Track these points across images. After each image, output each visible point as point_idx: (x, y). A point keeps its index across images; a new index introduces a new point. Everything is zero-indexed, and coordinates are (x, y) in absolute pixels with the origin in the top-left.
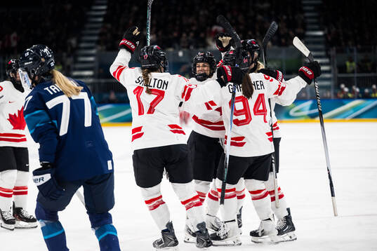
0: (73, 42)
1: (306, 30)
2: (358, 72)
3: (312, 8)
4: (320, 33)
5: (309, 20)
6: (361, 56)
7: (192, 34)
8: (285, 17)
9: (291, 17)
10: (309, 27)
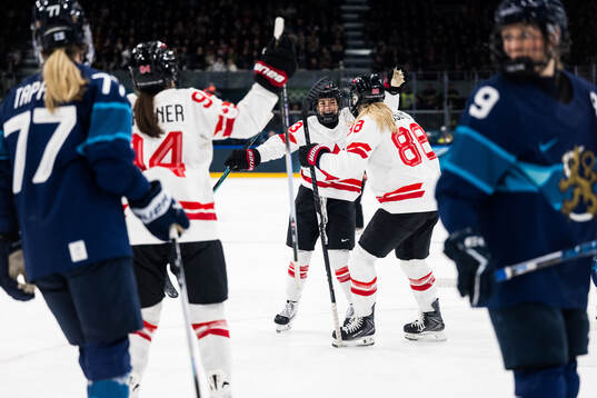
0: (17, 56)
1: (346, 47)
2: (418, 109)
3: (355, 16)
4: (366, 52)
5: (351, 34)
6: (423, 86)
7: (184, 49)
8: (317, 28)
9: (325, 29)
10: (351, 43)
